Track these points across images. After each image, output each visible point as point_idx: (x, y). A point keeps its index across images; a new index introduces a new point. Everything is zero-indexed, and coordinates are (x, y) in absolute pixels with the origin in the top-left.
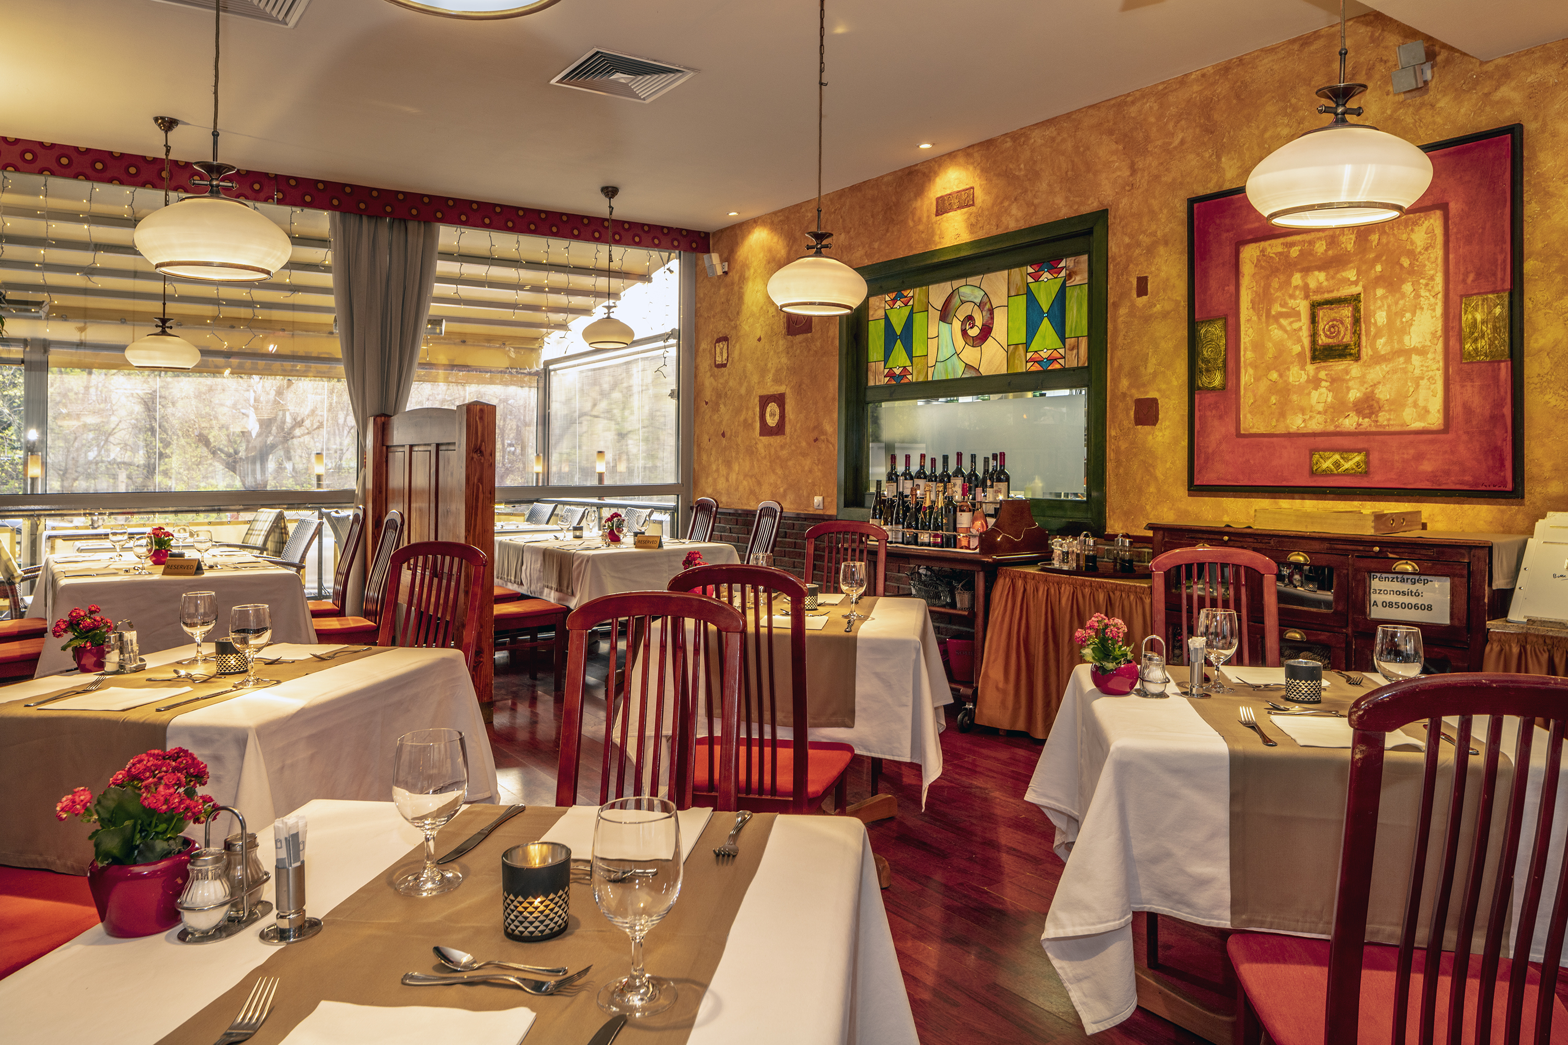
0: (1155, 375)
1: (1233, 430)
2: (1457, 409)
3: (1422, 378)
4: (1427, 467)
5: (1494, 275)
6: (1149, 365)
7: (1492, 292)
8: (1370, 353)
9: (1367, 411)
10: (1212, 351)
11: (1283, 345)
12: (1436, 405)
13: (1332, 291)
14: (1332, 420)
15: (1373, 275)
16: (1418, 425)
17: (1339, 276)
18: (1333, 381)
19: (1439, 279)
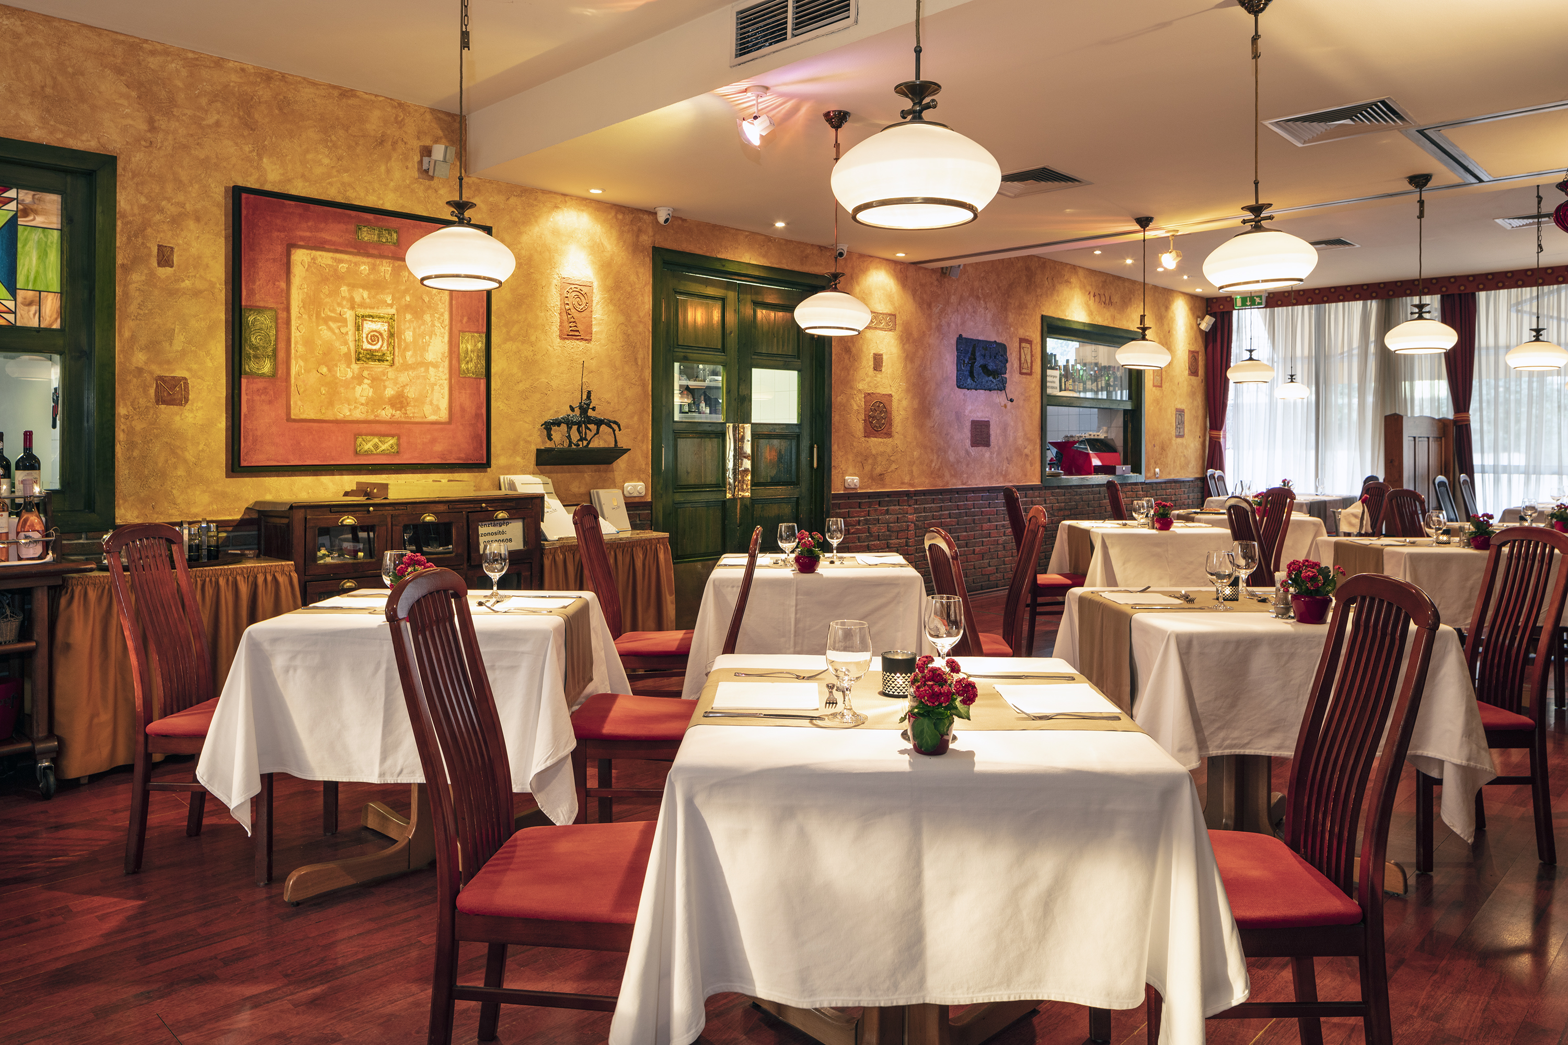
0: (183, 353)
1: (283, 415)
2: (457, 409)
3: (436, 385)
4: (438, 448)
5: (478, 321)
6: (175, 342)
7: (477, 332)
8: (401, 361)
9: (399, 406)
10: (261, 339)
11: (332, 345)
12: (444, 404)
13: (373, 308)
14: (373, 411)
15: (403, 303)
16: (433, 418)
17: (378, 297)
18: (374, 379)
19: (446, 316)
